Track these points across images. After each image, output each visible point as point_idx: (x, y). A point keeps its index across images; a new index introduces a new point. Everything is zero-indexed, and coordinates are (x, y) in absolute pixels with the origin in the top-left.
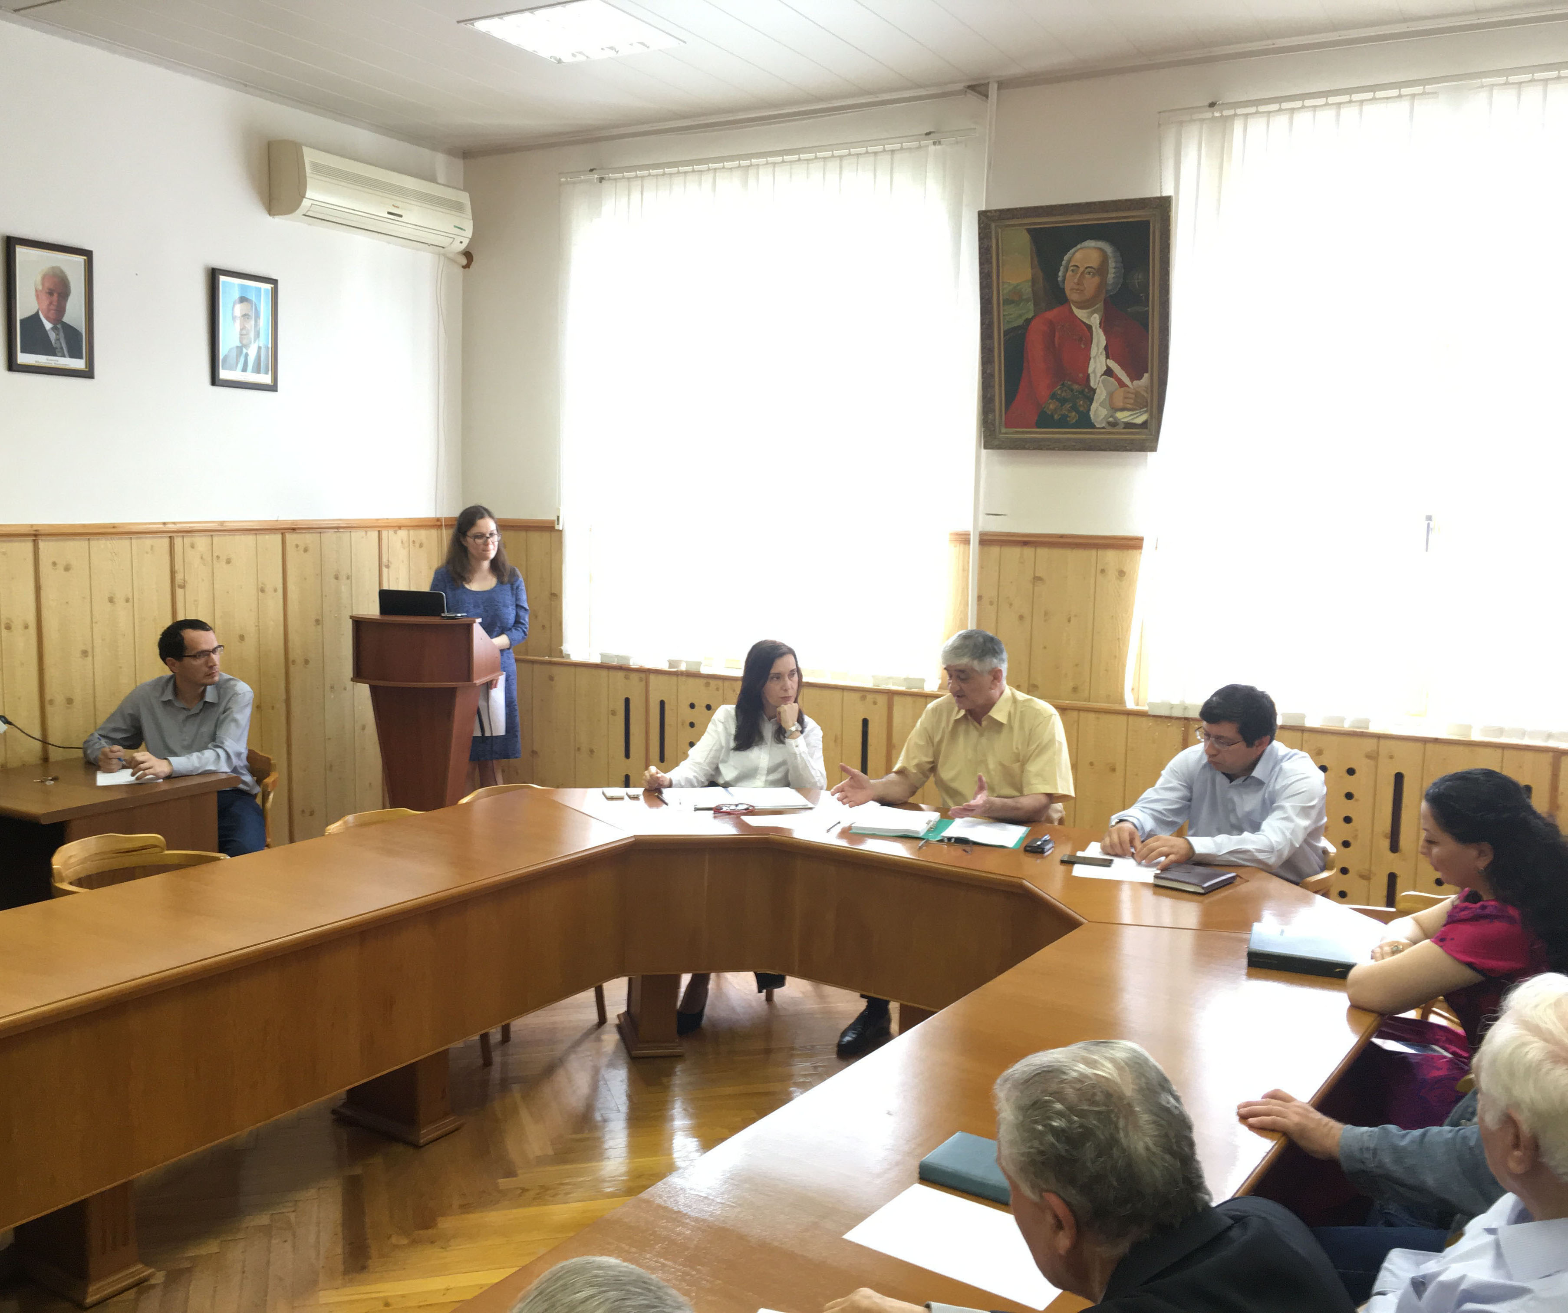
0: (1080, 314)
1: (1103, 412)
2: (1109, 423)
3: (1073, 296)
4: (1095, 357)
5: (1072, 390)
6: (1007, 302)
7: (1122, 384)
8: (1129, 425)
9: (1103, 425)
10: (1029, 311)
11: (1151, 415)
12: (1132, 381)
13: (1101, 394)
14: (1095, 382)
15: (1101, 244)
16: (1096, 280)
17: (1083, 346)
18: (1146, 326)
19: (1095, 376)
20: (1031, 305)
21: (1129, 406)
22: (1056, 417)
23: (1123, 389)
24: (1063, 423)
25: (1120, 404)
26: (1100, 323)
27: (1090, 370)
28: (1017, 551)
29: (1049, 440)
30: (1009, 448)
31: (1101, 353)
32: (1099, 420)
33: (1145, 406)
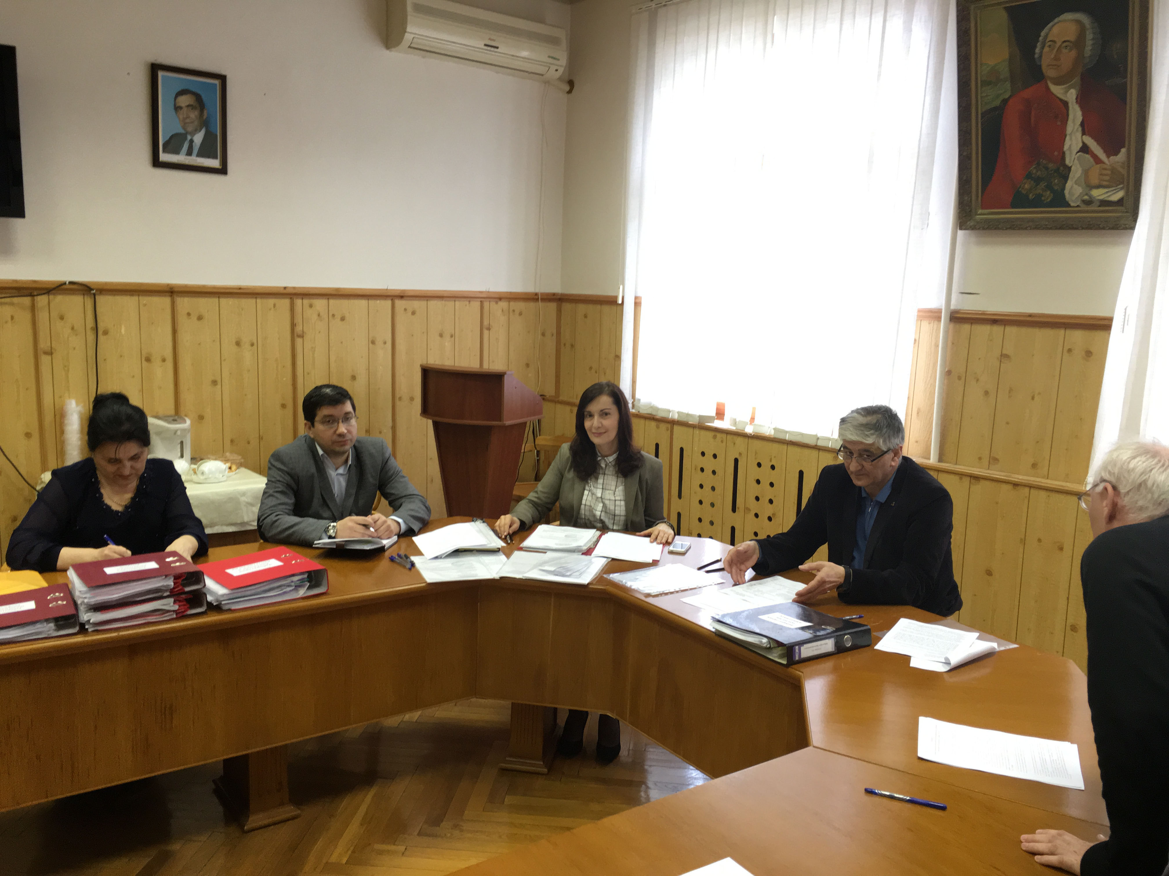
0: (1057, 90)
1: (1078, 190)
2: (1084, 202)
3: (1049, 72)
4: (1071, 134)
5: (1047, 169)
6: (986, 83)
7: (1097, 160)
8: (1104, 203)
9: (1078, 203)
10: (1005, 90)
11: (1127, 193)
12: (1108, 157)
13: (1076, 172)
14: (1070, 159)
15: (1079, 16)
16: (1073, 53)
17: (1059, 123)
18: (1124, 99)
19: (1071, 153)
20: (1008, 85)
21: (1105, 183)
22: (1031, 196)
23: (1098, 166)
24: (1037, 203)
25: (1095, 181)
26: (1077, 99)
27: (1066, 148)
28: (986, 329)
29: (1022, 219)
30: (984, 229)
31: (1077, 130)
32: (1074, 198)
33: (1122, 183)
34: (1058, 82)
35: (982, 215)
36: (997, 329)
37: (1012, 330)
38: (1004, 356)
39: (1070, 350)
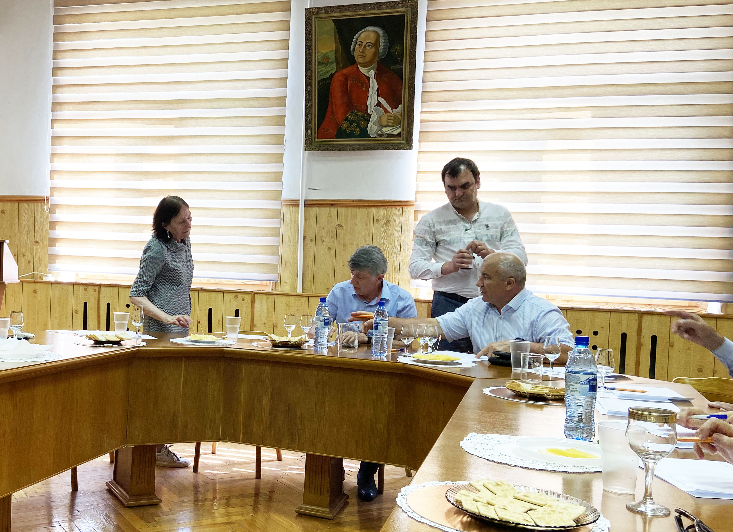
0: (363, 70)
1: (375, 128)
2: (378, 134)
3: (359, 60)
4: (371, 96)
5: (357, 115)
6: (320, 63)
7: (386, 111)
8: (390, 135)
9: (375, 136)
10: (332, 68)
11: (403, 129)
12: (392, 109)
13: (374, 118)
14: (371, 110)
15: (376, 29)
16: (373, 50)
17: (364, 89)
19: (371, 107)
20: (334, 65)
21: (390, 124)
22: (348, 131)
23: (387, 114)
24: (351, 135)
25: (385, 123)
26: (374, 76)
27: (368, 104)
28: (326, 210)
29: (343, 145)
30: (321, 150)
31: (375, 93)
32: (373, 133)
33: (399, 124)
34: (364, 65)
36: (334, 210)
37: (342, 210)
38: (339, 226)
39: (377, 220)
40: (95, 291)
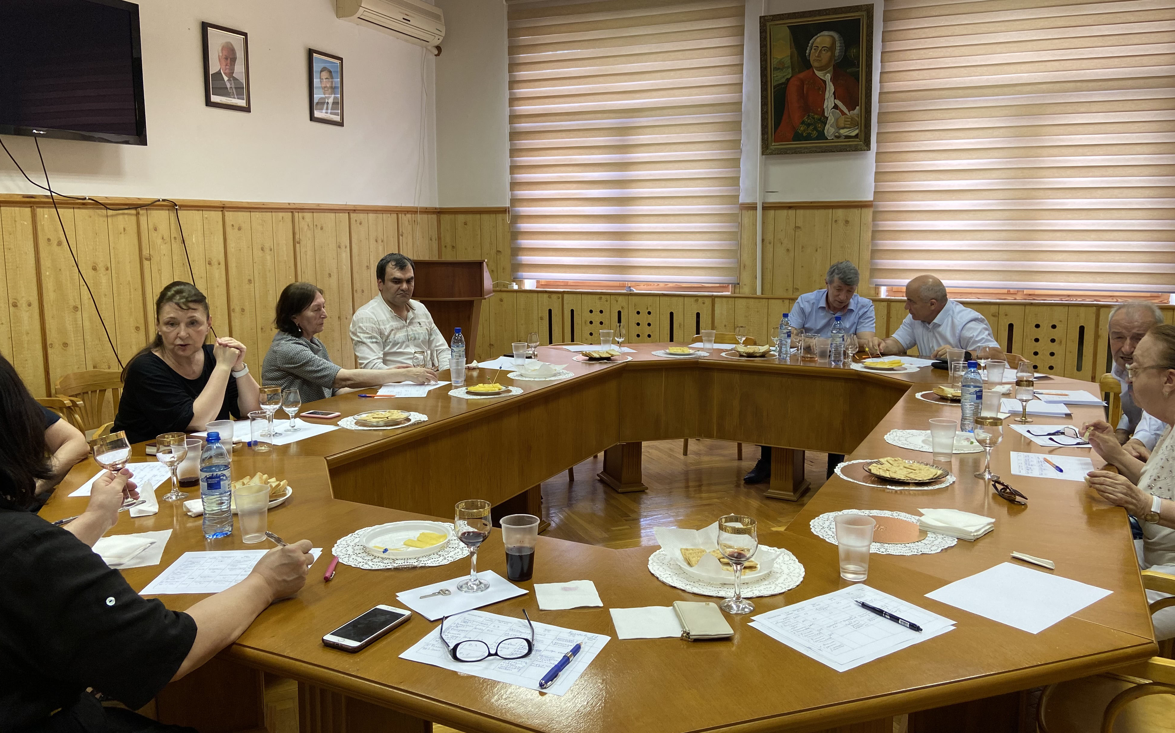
0: (819, 74)
1: (832, 130)
2: (836, 136)
3: (815, 64)
4: (827, 99)
5: (814, 118)
6: (776, 69)
7: (843, 113)
8: (847, 137)
9: (832, 138)
11: (861, 131)
12: (849, 111)
13: (831, 120)
14: (828, 113)
15: (832, 33)
16: (829, 54)
17: (820, 93)
18: (858, 80)
19: (828, 110)
20: (790, 70)
21: (848, 126)
22: (804, 134)
23: (844, 116)
24: (808, 138)
25: (842, 125)
26: (831, 79)
27: (825, 107)
28: (784, 212)
29: (800, 148)
30: (778, 154)
31: (831, 96)
32: (830, 135)
33: (856, 126)
34: (820, 69)
35: (774, 146)
36: (791, 212)
37: (800, 212)
38: (797, 228)
39: (836, 221)
40: (559, 298)
